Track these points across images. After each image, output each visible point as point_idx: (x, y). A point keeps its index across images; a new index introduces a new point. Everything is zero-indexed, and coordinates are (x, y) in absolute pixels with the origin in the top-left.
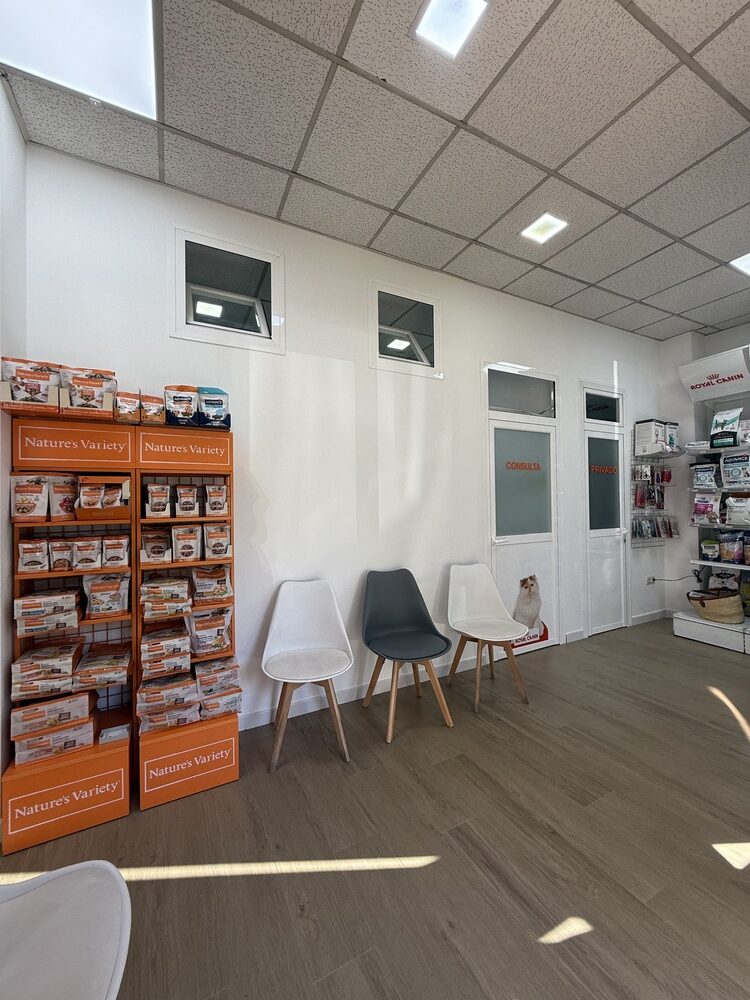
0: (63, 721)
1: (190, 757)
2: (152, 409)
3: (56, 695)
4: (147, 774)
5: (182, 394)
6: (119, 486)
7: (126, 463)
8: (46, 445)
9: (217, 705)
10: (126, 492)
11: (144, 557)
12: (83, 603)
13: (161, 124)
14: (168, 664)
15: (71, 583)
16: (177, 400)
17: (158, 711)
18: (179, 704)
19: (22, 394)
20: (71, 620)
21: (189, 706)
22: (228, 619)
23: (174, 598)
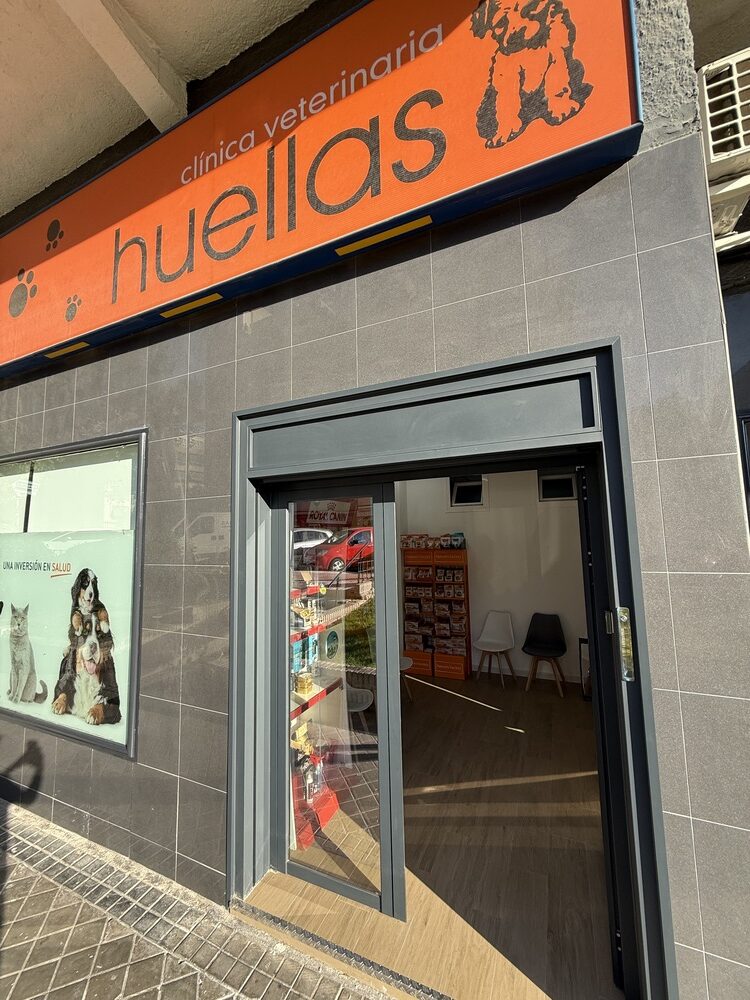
0: (415, 641)
2: (437, 544)
3: (414, 633)
4: (436, 665)
5: (446, 538)
6: (428, 570)
7: (431, 563)
10: (430, 572)
11: (436, 595)
12: (420, 607)
14: (443, 632)
15: (417, 601)
16: (444, 540)
17: (439, 647)
18: (445, 646)
19: (403, 544)
20: (417, 611)
21: (448, 648)
22: (464, 621)
23: (444, 610)
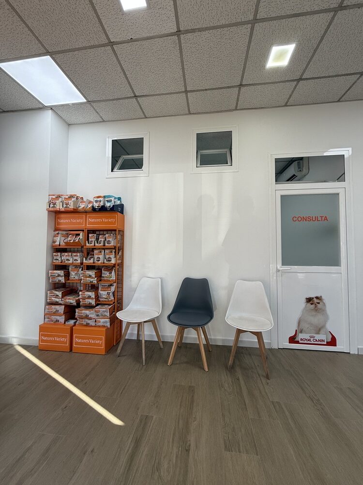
0: (56, 313)
1: (88, 338)
2: (90, 206)
3: (57, 304)
4: (75, 340)
5: (98, 199)
6: (79, 235)
7: (82, 226)
8: (66, 222)
9: (100, 322)
10: (81, 237)
11: (84, 261)
12: (67, 275)
13: (88, 101)
14: (88, 301)
15: (64, 268)
16: (96, 201)
17: (82, 318)
18: (87, 317)
19: (52, 206)
20: (62, 280)
21: (91, 319)
22: (113, 289)
23: (90, 276)
